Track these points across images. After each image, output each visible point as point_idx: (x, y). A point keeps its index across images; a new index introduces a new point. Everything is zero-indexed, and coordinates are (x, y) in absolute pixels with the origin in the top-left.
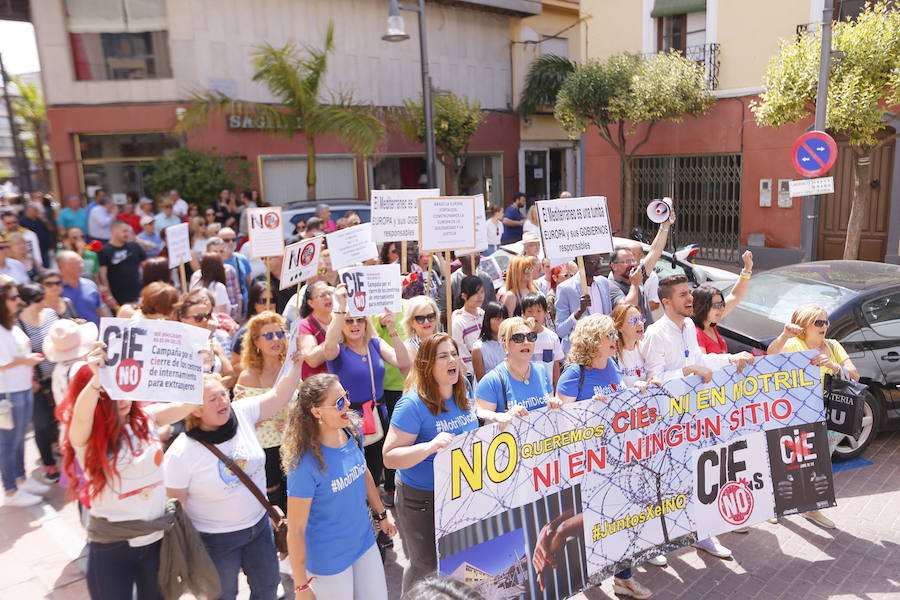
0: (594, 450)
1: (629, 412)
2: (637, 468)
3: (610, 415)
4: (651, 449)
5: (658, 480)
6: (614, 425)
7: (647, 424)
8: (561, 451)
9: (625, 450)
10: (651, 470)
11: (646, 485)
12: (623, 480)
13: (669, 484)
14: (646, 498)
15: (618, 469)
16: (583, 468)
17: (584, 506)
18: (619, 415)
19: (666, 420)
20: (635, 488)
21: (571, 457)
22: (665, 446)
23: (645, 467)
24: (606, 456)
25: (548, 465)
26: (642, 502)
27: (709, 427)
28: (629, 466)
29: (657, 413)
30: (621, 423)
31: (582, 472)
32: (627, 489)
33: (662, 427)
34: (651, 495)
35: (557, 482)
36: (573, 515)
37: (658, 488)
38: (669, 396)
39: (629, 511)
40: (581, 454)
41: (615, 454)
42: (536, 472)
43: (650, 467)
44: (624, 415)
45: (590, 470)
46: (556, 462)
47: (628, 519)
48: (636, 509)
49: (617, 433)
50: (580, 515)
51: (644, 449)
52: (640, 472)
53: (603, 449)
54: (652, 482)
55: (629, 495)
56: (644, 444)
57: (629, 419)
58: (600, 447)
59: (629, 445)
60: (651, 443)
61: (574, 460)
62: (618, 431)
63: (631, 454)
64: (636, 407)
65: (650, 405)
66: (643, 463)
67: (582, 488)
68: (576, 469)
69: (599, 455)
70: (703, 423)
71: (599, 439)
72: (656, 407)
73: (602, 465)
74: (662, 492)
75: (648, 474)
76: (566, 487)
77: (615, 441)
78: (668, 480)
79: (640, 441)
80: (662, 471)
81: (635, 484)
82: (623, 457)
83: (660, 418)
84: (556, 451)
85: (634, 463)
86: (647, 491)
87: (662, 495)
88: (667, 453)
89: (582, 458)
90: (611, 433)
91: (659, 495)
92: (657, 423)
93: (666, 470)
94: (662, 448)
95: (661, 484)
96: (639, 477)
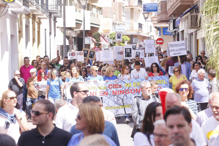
2: (116, 97)
3: (108, 85)
4: (119, 93)
5: (123, 100)
6: (109, 87)
7: (118, 88)
9: (112, 92)
11: (118, 100)
12: (112, 99)
15: (111, 96)
16: (102, 95)
19: (125, 88)
20: (116, 101)
22: (125, 93)
24: (108, 93)
25: (94, 92)
26: (118, 104)
27: (137, 91)
28: (113, 96)
30: (111, 87)
33: (124, 89)
37: (123, 102)
38: (125, 83)
39: (114, 105)
41: (110, 93)
42: (90, 93)
43: (119, 97)
44: (111, 85)
45: (104, 95)
46: (96, 92)
47: (114, 107)
48: (116, 105)
49: (110, 89)
51: (117, 93)
54: (121, 101)
55: (114, 102)
57: (113, 86)
58: (106, 91)
59: (113, 91)
60: (119, 92)
61: (100, 93)
62: (110, 88)
63: (114, 93)
64: (114, 84)
65: (120, 84)
67: (103, 98)
68: (101, 94)
69: (106, 93)
70: (135, 90)
71: (106, 89)
73: (107, 95)
74: (124, 103)
75: (119, 98)
77: (109, 90)
78: (126, 101)
79: (116, 91)
80: (124, 99)
81: (116, 100)
82: (112, 94)
83: (123, 87)
84: (96, 90)
85: (115, 95)
86: (119, 102)
87: (124, 104)
88: (126, 95)
89: (102, 93)
90: (108, 89)
91: (123, 104)
92: (122, 88)
93: (125, 99)
94: (123, 94)
95: (124, 101)
96: (116, 99)
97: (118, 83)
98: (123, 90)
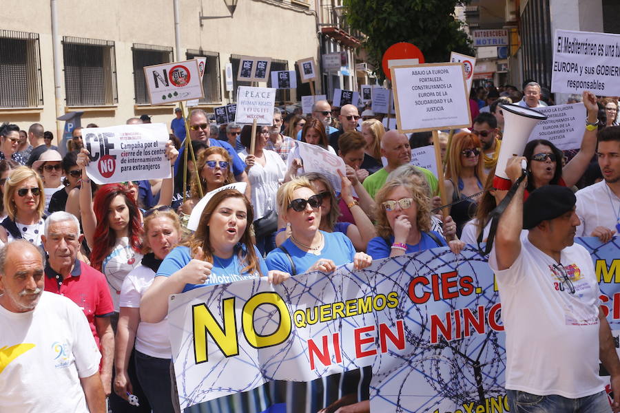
0: (388, 324)
1: (429, 277)
2: (447, 352)
3: (405, 280)
4: (463, 327)
5: (477, 372)
6: (410, 292)
7: (455, 295)
8: (343, 322)
9: (429, 325)
10: (464, 356)
11: (459, 374)
12: (427, 364)
13: (495, 379)
14: (460, 391)
15: (419, 350)
16: (374, 347)
17: (372, 392)
18: (415, 281)
19: (489, 295)
20: (446, 377)
21: (357, 332)
22: (486, 328)
23: (456, 351)
24: (405, 333)
25: (325, 339)
26: (457, 396)
28: (436, 348)
29: (474, 284)
30: (419, 291)
31: (374, 352)
32: (435, 376)
33: (483, 302)
34: (467, 389)
35: (339, 360)
36: (356, 402)
37: (479, 382)
39: (436, 407)
40: (372, 328)
41: (416, 331)
42: (312, 345)
43: (462, 351)
44: (422, 280)
45: (384, 350)
46: (336, 337)
49: (415, 304)
50: (365, 403)
51: (454, 326)
52: (452, 357)
53: (399, 324)
54: (468, 372)
55: (437, 385)
56: (453, 321)
57: (430, 286)
58: (395, 321)
59: (435, 318)
60: (462, 320)
61: (363, 336)
62: (416, 301)
63: (439, 332)
64: (439, 272)
65: (464, 270)
66: (454, 345)
67: (373, 370)
68: (364, 348)
69: (394, 331)
71: (393, 311)
72: (471, 274)
73: (399, 344)
74: (485, 387)
75: (461, 361)
76: (352, 368)
77: (414, 314)
78: (493, 374)
79: (448, 315)
80: (482, 361)
81: (446, 372)
82: (427, 335)
83: (479, 291)
84: (337, 322)
85: (443, 344)
86: (462, 384)
87: (486, 392)
88: (491, 337)
89: (373, 334)
90: (408, 304)
91: (481, 392)
92: (473, 296)
93: (489, 360)
94: (481, 331)
95: (483, 376)
96: (449, 363)
97: (454, 265)
98: (481, 308)
